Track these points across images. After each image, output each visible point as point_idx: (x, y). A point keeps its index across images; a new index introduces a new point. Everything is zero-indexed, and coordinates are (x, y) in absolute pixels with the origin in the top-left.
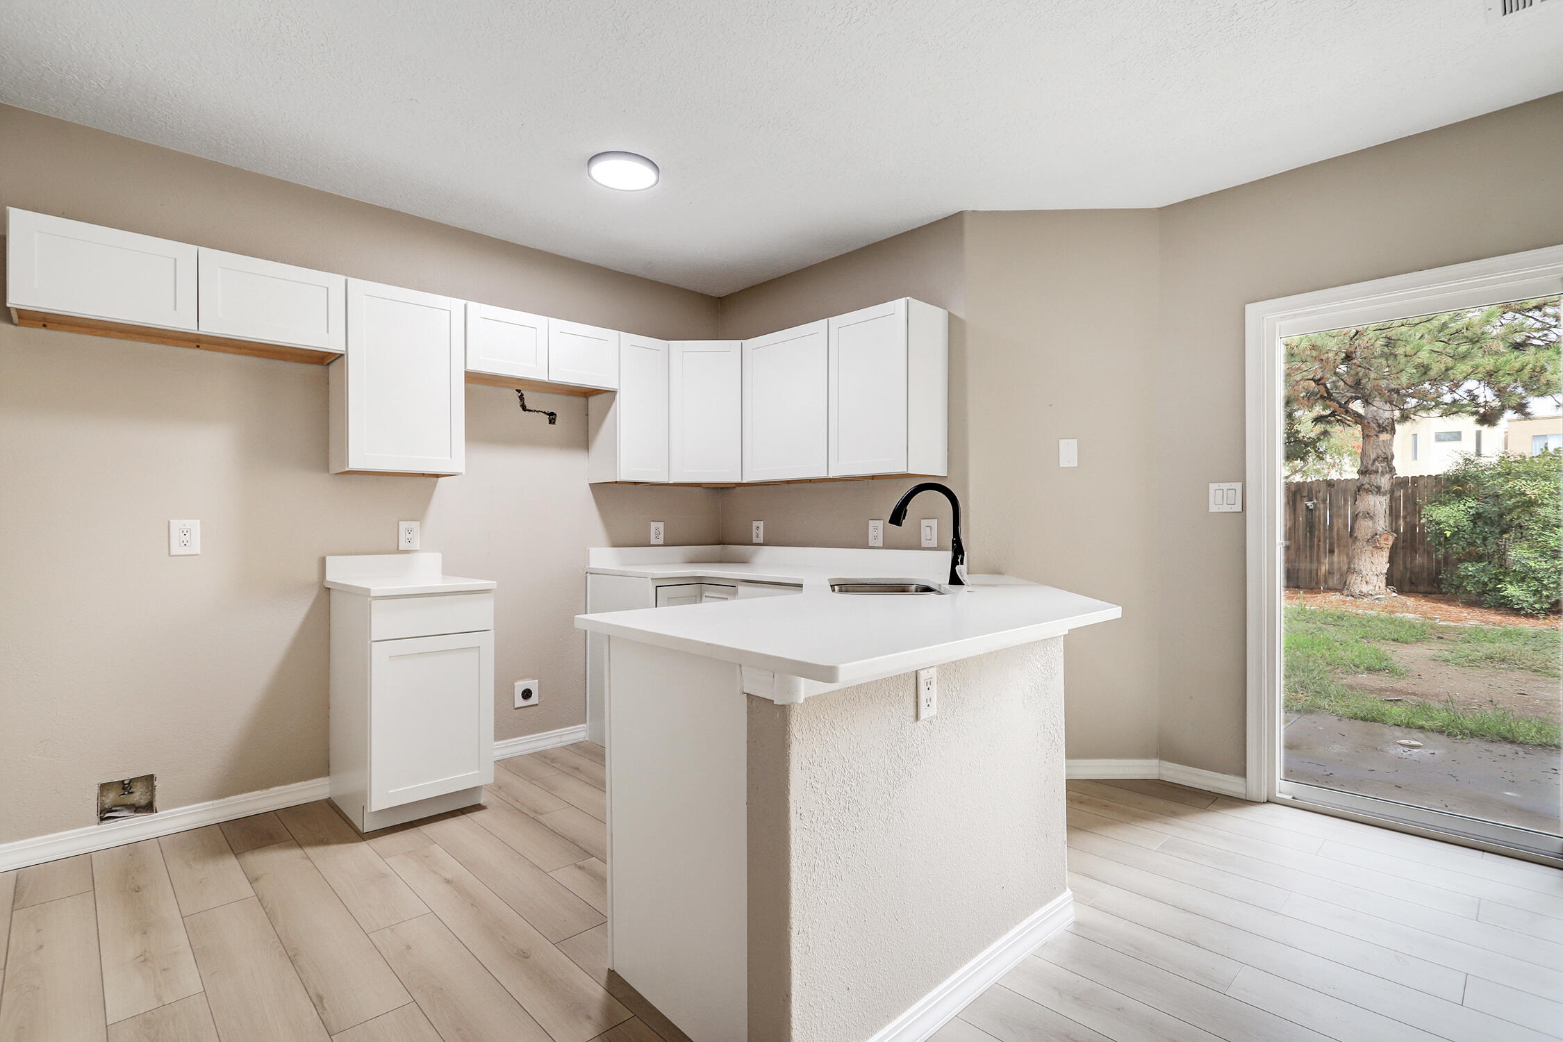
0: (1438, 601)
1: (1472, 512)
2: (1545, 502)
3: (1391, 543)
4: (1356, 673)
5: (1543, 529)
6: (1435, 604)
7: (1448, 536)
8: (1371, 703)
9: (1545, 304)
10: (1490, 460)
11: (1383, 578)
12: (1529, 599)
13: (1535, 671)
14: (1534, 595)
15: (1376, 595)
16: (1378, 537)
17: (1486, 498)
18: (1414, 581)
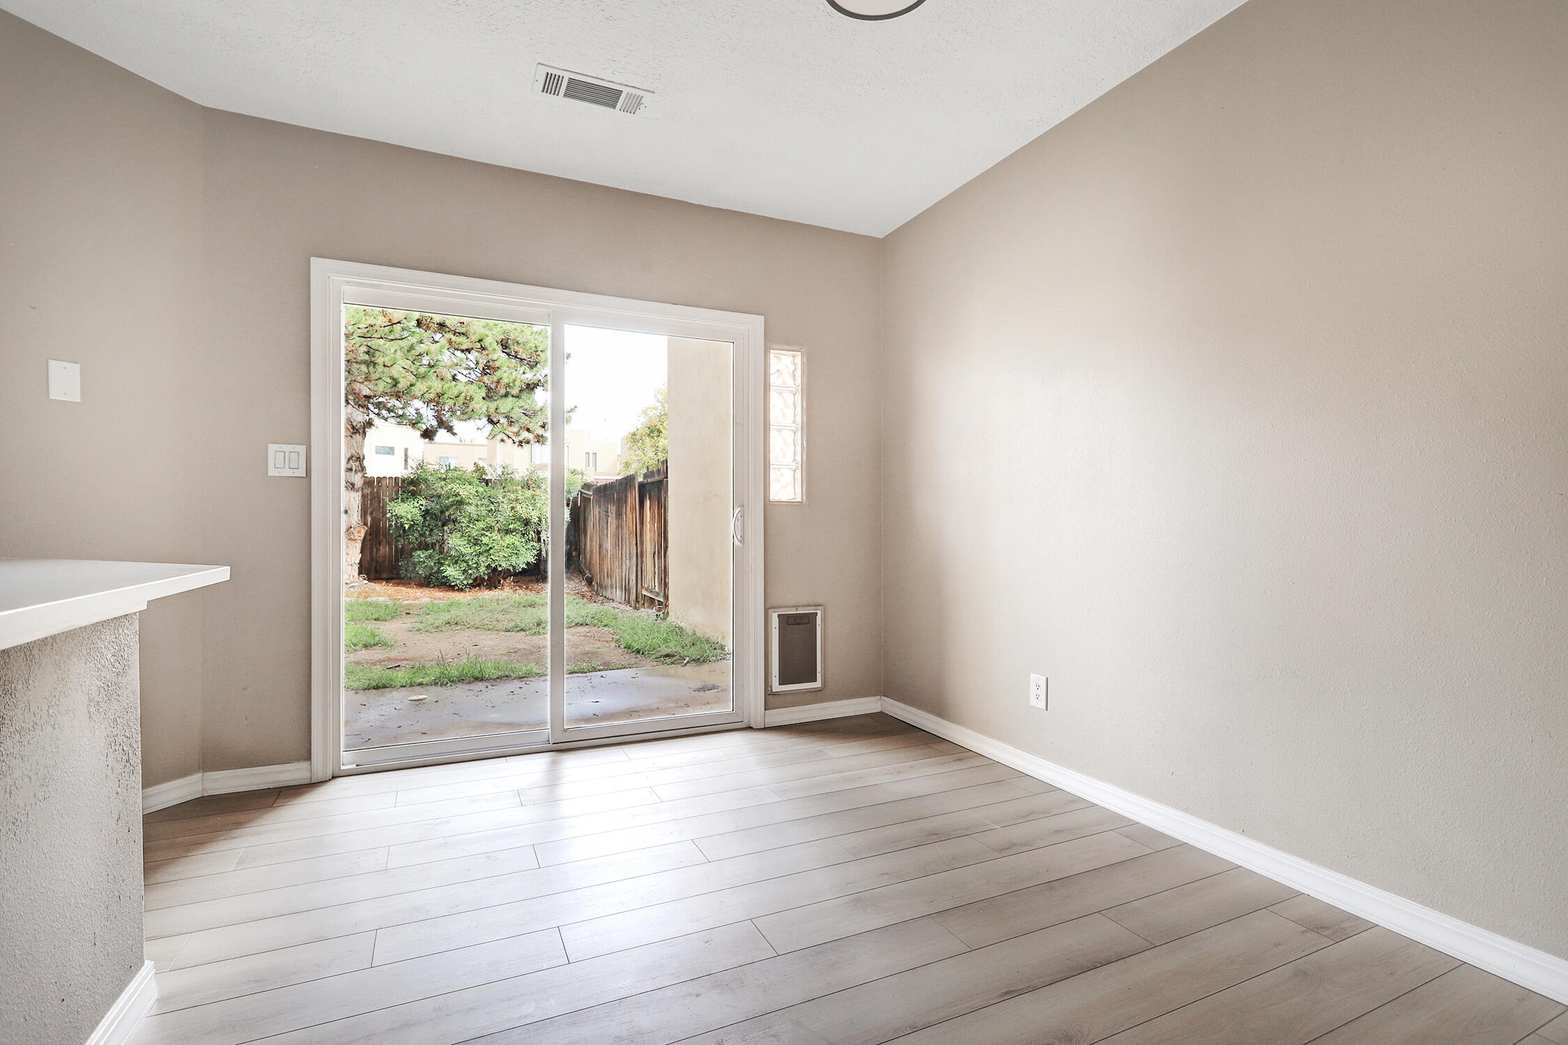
0: (398, 585)
1: (423, 508)
2: (471, 501)
3: (363, 535)
4: (355, 650)
5: (469, 522)
6: (396, 588)
7: (407, 528)
8: (377, 673)
9: (472, 349)
10: (434, 467)
11: (356, 568)
12: (460, 577)
13: (477, 628)
14: (463, 574)
15: (351, 583)
16: (352, 529)
17: (432, 497)
18: (378, 570)
